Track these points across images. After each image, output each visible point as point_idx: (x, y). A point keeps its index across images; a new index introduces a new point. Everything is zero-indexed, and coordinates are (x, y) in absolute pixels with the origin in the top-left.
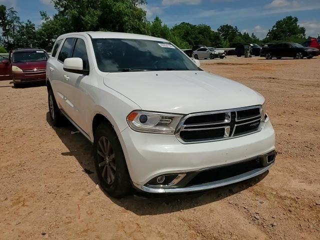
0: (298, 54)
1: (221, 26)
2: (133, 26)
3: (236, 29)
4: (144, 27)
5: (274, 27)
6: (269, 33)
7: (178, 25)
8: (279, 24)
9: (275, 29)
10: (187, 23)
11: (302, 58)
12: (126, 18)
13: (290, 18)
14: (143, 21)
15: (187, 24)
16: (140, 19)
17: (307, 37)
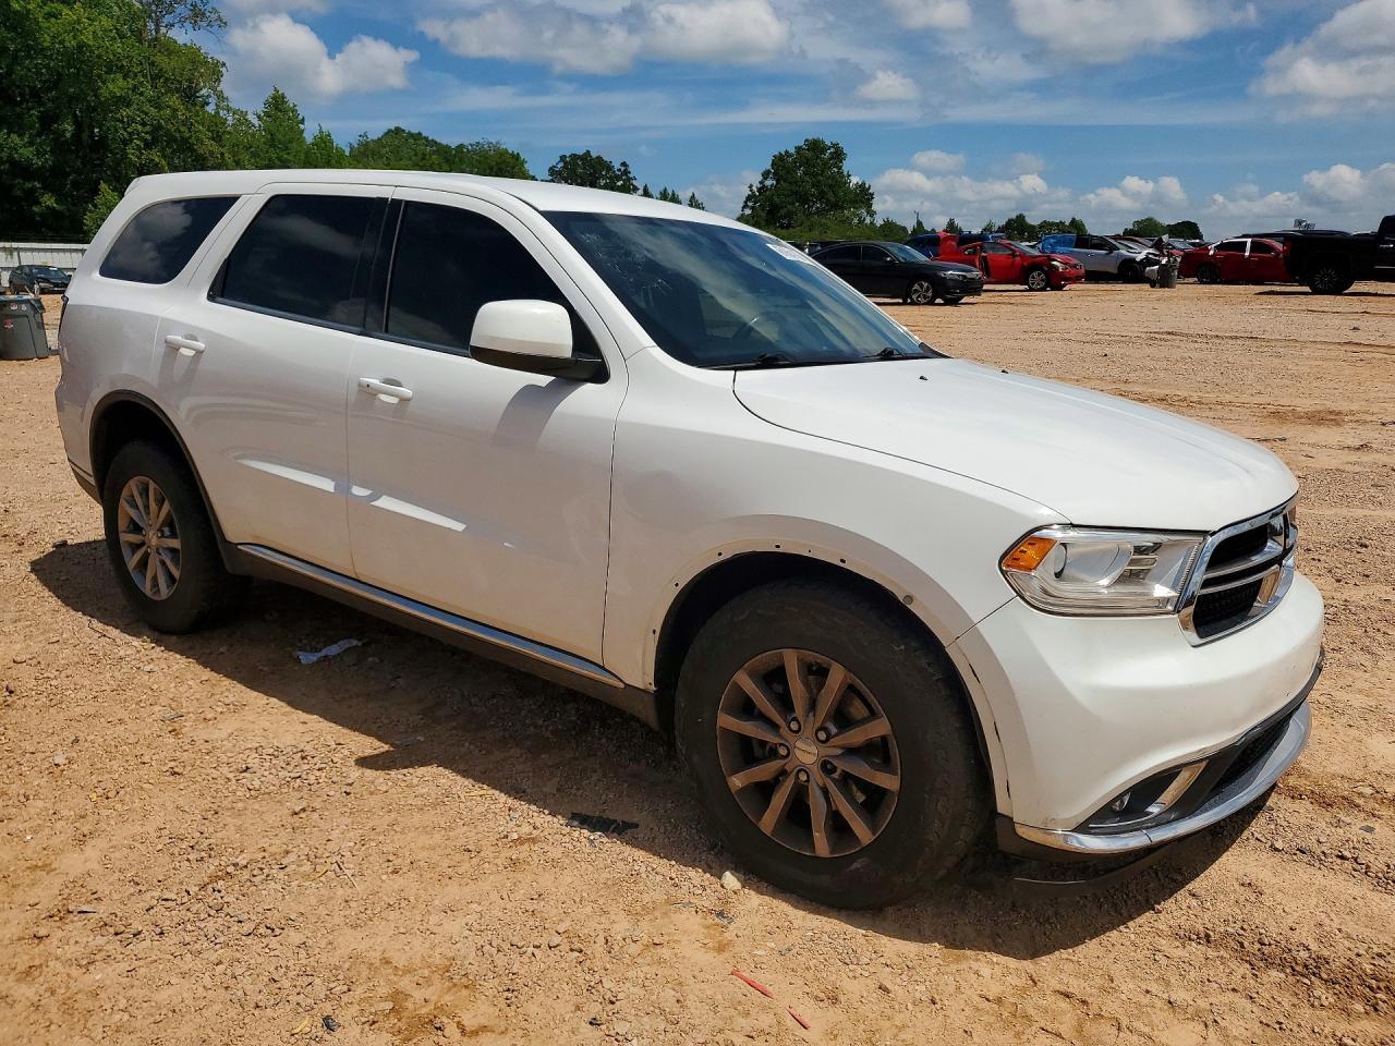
0: (916, 287)
1: (563, 158)
2: (160, 127)
3: (626, 172)
4: (217, 138)
5: (766, 175)
6: (749, 198)
7: (374, 135)
8: (781, 166)
9: (769, 183)
10: (414, 131)
11: (931, 303)
12: (116, 86)
13: (815, 146)
14: (210, 109)
15: (411, 135)
16: (190, 95)
17: (879, 222)
